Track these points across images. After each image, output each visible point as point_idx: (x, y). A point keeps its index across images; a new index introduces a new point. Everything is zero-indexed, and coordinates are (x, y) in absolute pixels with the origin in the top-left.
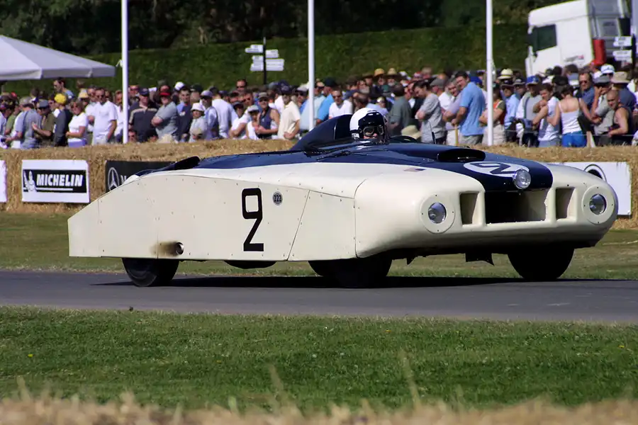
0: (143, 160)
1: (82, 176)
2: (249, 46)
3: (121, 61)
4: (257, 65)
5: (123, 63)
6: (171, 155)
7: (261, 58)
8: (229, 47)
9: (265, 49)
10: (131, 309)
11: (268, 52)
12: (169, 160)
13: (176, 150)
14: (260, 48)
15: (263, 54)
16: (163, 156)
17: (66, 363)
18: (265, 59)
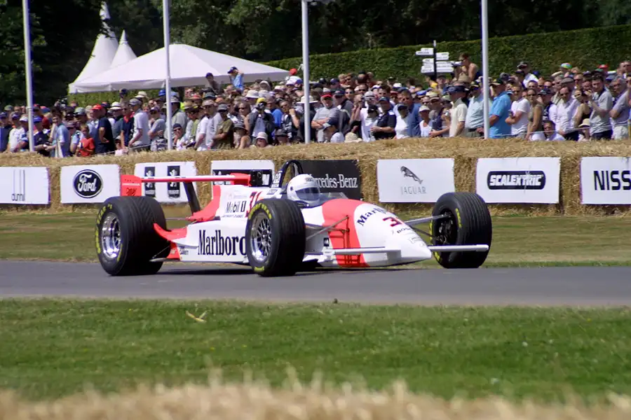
0: (327, 159)
1: (268, 175)
2: (419, 49)
3: (302, 65)
4: (427, 67)
5: (304, 66)
6: (353, 154)
7: (432, 60)
8: (397, 51)
9: (435, 51)
10: (336, 302)
11: (439, 55)
12: (351, 158)
13: (357, 149)
14: (430, 51)
15: (434, 56)
16: (346, 155)
17: (281, 353)
18: (435, 61)
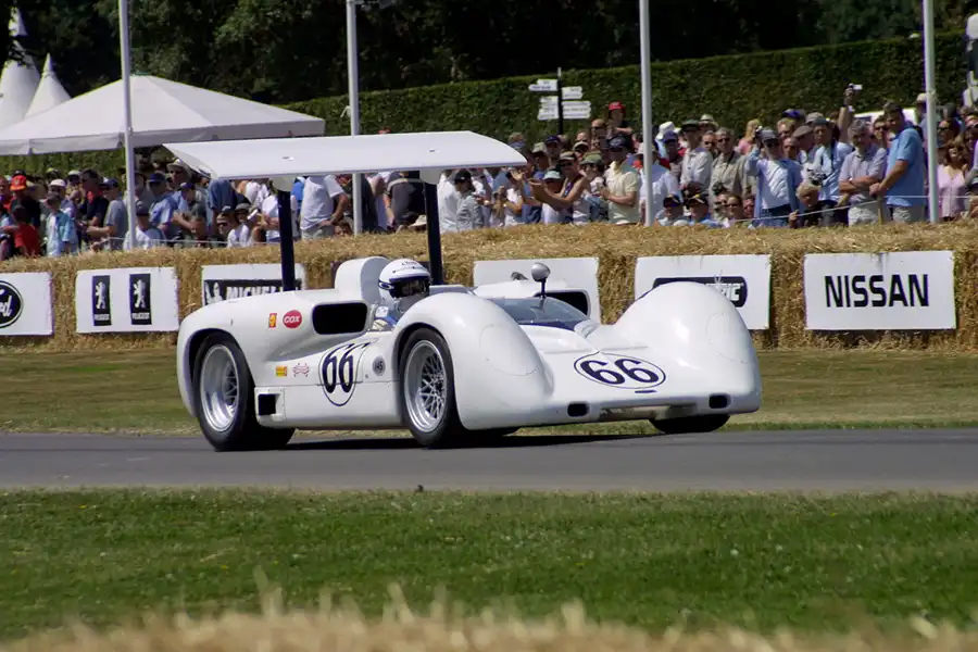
2: (534, 82)
3: (347, 108)
4: (548, 111)
5: (351, 110)
7: (555, 99)
8: (497, 85)
9: (560, 85)
10: (421, 489)
11: (566, 91)
14: (552, 84)
15: (559, 93)
17: (336, 573)
18: (560, 100)
